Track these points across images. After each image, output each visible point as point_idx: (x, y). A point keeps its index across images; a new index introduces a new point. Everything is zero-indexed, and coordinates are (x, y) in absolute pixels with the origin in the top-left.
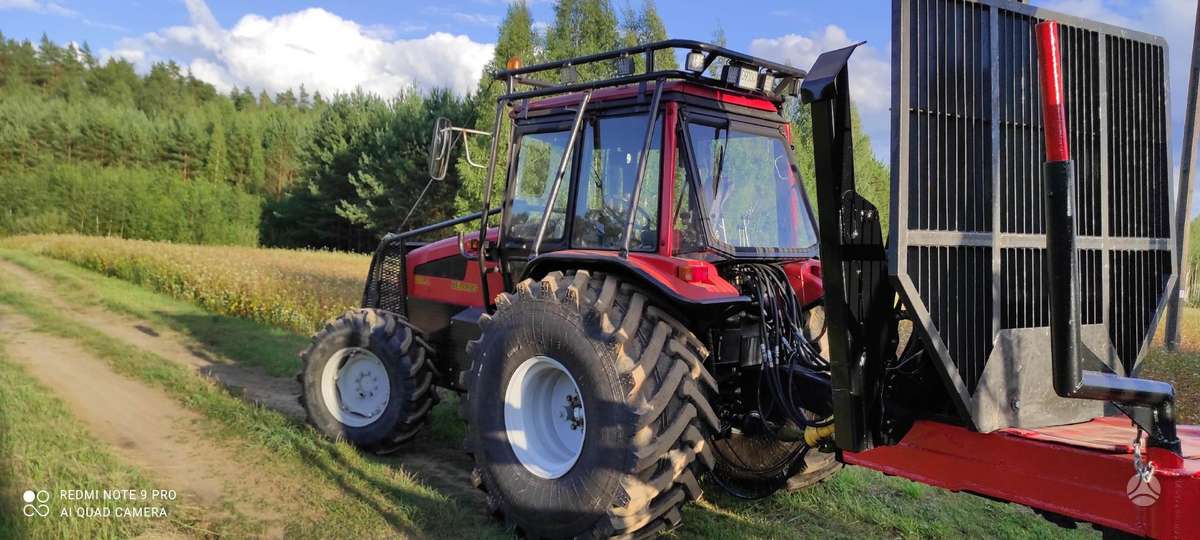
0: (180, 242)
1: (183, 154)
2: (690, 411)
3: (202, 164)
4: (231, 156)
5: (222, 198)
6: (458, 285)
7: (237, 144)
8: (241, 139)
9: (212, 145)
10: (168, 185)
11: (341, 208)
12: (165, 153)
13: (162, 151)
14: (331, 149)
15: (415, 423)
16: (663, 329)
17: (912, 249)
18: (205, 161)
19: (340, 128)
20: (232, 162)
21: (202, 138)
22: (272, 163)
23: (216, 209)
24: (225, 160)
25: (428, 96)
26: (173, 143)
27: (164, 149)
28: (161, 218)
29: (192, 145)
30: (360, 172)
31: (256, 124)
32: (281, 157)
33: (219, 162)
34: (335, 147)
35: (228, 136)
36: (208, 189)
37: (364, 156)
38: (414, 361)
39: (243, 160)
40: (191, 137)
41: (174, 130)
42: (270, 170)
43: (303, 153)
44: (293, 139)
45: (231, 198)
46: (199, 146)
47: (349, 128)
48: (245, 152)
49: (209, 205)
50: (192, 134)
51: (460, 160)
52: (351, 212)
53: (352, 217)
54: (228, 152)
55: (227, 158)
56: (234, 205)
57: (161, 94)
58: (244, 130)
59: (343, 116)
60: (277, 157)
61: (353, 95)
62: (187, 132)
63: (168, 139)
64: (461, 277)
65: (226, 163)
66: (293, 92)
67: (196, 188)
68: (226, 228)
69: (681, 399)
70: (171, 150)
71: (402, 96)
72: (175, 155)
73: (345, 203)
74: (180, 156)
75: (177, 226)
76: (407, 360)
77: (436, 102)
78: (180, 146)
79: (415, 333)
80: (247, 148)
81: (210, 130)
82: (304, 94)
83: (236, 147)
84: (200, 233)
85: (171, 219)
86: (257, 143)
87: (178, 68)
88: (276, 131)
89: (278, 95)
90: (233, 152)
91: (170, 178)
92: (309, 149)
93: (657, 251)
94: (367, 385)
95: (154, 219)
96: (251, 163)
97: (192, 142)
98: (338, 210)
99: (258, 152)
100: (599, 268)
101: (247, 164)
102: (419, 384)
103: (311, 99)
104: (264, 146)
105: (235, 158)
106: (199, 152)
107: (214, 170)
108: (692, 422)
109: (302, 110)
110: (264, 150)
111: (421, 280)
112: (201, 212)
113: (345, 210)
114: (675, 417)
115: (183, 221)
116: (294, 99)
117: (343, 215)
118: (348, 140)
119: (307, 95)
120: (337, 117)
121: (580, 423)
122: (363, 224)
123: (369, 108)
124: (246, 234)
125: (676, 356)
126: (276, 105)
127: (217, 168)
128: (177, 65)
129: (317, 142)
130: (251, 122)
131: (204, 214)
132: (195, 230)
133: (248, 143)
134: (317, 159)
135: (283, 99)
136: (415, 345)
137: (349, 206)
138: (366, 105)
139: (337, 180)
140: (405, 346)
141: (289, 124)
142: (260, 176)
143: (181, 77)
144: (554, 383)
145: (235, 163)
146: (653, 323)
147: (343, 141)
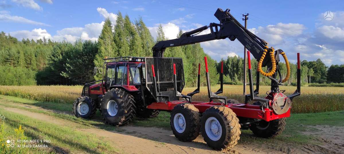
0: (14, 85)
1: (11, 60)
2: (131, 105)
3: (17, 62)
4: (26, 60)
5: (25, 72)
6: (99, 91)
7: (28, 56)
8: (28, 55)
9: (20, 57)
10: (9, 69)
11: (62, 74)
12: (6, 60)
13: (5, 60)
14: (57, 57)
15: (93, 114)
16: (127, 95)
17: (148, 84)
18: (18, 62)
19: (60, 52)
20: (26, 62)
21: (17, 55)
22: (38, 61)
23: (24, 75)
24: (24, 61)
25: (85, 43)
26: (8, 57)
27: (5, 59)
28: (8, 79)
29: (14, 57)
30: (67, 64)
31: (33, 50)
32: (41, 59)
33: (22, 62)
34: (58, 57)
35: (24, 54)
36: (21, 69)
37: (68, 59)
38: (93, 104)
39: (29, 61)
40: (14, 55)
41: (8, 53)
42: (38, 63)
43: (49, 59)
44: (44, 54)
45: (28, 72)
46: (16, 58)
47: (62, 51)
48: (30, 58)
49: (22, 75)
50: (14, 54)
51: (94, 60)
52: (64, 74)
53: (65, 76)
54: (25, 58)
55: (25, 60)
56: (29, 74)
57: (2, 43)
58: (29, 52)
59: (60, 48)
60: (40, 59)
61: (63, 42)
62: (12, 54)
63: (6, 56)
64: (99, 90)
65: (24, 62)
66: (42, 39)
67: (17, 70)
68: (27, 80)
69: (130, 103)
70: (7, 59)
71: (77, 42)
72: (9, 60)
73: (63, 72)
74: (11, 61)
75: (13, 81)
76: (92, 104)
77: (87, 44)
78: (10, 58)
79: (93, 100)
80: (31, 57)
81: (19, 53)
82: (45, 40)
83: (27, 57)
84: (20, 82)
85: (11, 79)
86: (34, 56)
87: (5, 34)
88: (39, 52)
89: (37, 40)
90: (26, 59)
91: (10, 67)
92: (50, 57)
93: (127, 85)
94: (84, 108)
95: (6, 79)
96: (32, 61)
97: (14, 56)
98: (61, 74)
99: (34, 58)
100: (119, 88)
101: (31, 62)
102: (94, 107)
103: (47, 41)
104: (36, 56)
105: (27, 60)
106: (16, 59)
107: (21, 64)
108: (132, 107)
109: (45, 45)
110: (36, 57)
111: (92, 91)
112: (20, 76)
113: (63, 74)
114: (129, 106)
115: (15, 79)
116: (42, 41)
117: (62, 75)
118: (62, 54)
119: (46, 40)
120: (58, 48)
121: (117, 108)
122: (68, 78)
123: (68, 46)
124: (33, 82)
125: (129, 98)
126: (37, 44)
127: (22, 64)
128: (4, 33)
129: (53, 55)
130: (31, 50)
131: (21, 77)
132: (18, 82)
133: (31, 56)
134: (53, 60)
135: (39, 41)
136: (93, 101)
137: (64, 73)
138: (67, 45)
139: (59, 66)
140: (91, 101)
141: (43, 50)
142: (35, 65)
143: (6, 36)
144: (114, 104)
145: (27, 62)
146: (126, 94)
147: (61, 55)
